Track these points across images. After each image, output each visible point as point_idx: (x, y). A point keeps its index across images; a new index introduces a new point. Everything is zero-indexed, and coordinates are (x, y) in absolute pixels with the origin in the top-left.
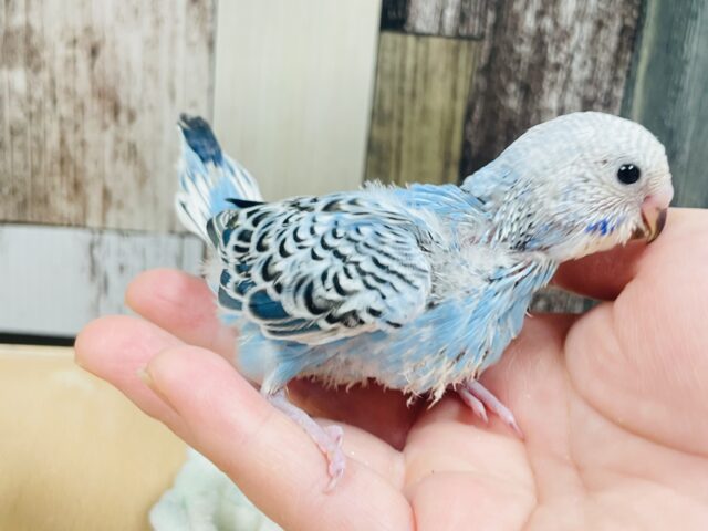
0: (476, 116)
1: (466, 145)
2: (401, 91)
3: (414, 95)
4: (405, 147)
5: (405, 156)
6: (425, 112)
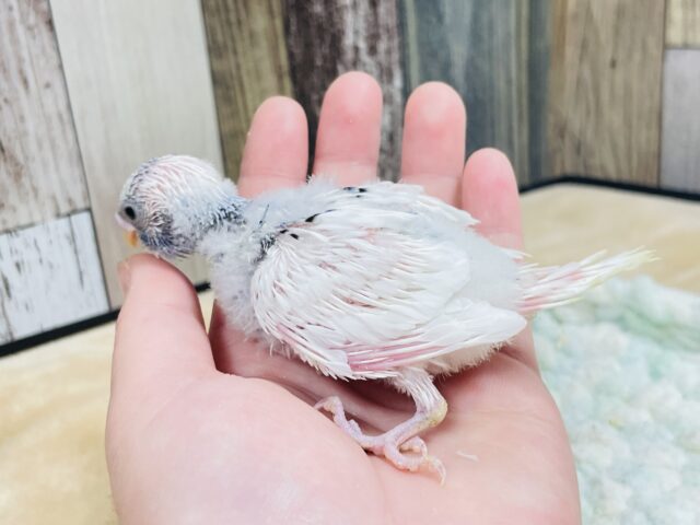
0: (293, 28)
1: (291, 56)
2: (229, 23)
3: (239, 22)
4: (244, 72)
5: (245, 79)
6: (252, 35)
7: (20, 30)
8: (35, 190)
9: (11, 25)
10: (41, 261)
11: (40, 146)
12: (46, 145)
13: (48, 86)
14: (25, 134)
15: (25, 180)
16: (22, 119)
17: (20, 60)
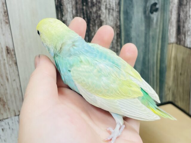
7: (7, 65)
8: (9, 109)
9: (4, 64)
10: (10, 128)
11: (11, 96)
12: (13, 96)
13: (14, 80)
14: (7, 93)
15: (6, 106)
16: (6, 90)
17: (6, 74)
